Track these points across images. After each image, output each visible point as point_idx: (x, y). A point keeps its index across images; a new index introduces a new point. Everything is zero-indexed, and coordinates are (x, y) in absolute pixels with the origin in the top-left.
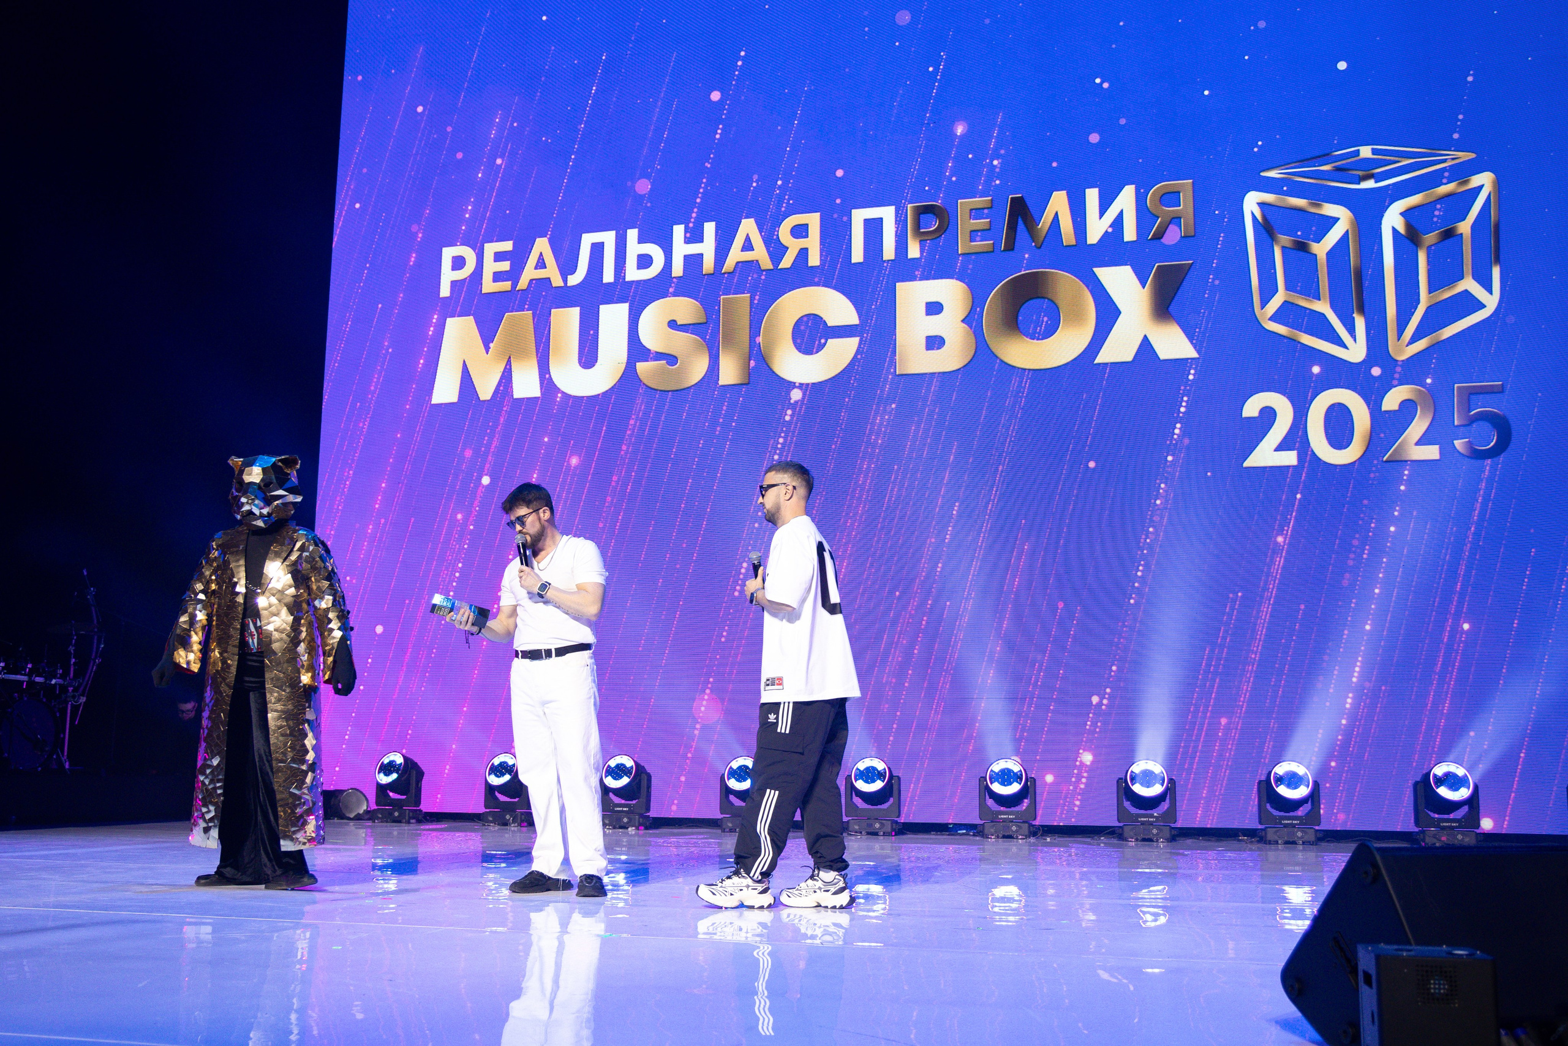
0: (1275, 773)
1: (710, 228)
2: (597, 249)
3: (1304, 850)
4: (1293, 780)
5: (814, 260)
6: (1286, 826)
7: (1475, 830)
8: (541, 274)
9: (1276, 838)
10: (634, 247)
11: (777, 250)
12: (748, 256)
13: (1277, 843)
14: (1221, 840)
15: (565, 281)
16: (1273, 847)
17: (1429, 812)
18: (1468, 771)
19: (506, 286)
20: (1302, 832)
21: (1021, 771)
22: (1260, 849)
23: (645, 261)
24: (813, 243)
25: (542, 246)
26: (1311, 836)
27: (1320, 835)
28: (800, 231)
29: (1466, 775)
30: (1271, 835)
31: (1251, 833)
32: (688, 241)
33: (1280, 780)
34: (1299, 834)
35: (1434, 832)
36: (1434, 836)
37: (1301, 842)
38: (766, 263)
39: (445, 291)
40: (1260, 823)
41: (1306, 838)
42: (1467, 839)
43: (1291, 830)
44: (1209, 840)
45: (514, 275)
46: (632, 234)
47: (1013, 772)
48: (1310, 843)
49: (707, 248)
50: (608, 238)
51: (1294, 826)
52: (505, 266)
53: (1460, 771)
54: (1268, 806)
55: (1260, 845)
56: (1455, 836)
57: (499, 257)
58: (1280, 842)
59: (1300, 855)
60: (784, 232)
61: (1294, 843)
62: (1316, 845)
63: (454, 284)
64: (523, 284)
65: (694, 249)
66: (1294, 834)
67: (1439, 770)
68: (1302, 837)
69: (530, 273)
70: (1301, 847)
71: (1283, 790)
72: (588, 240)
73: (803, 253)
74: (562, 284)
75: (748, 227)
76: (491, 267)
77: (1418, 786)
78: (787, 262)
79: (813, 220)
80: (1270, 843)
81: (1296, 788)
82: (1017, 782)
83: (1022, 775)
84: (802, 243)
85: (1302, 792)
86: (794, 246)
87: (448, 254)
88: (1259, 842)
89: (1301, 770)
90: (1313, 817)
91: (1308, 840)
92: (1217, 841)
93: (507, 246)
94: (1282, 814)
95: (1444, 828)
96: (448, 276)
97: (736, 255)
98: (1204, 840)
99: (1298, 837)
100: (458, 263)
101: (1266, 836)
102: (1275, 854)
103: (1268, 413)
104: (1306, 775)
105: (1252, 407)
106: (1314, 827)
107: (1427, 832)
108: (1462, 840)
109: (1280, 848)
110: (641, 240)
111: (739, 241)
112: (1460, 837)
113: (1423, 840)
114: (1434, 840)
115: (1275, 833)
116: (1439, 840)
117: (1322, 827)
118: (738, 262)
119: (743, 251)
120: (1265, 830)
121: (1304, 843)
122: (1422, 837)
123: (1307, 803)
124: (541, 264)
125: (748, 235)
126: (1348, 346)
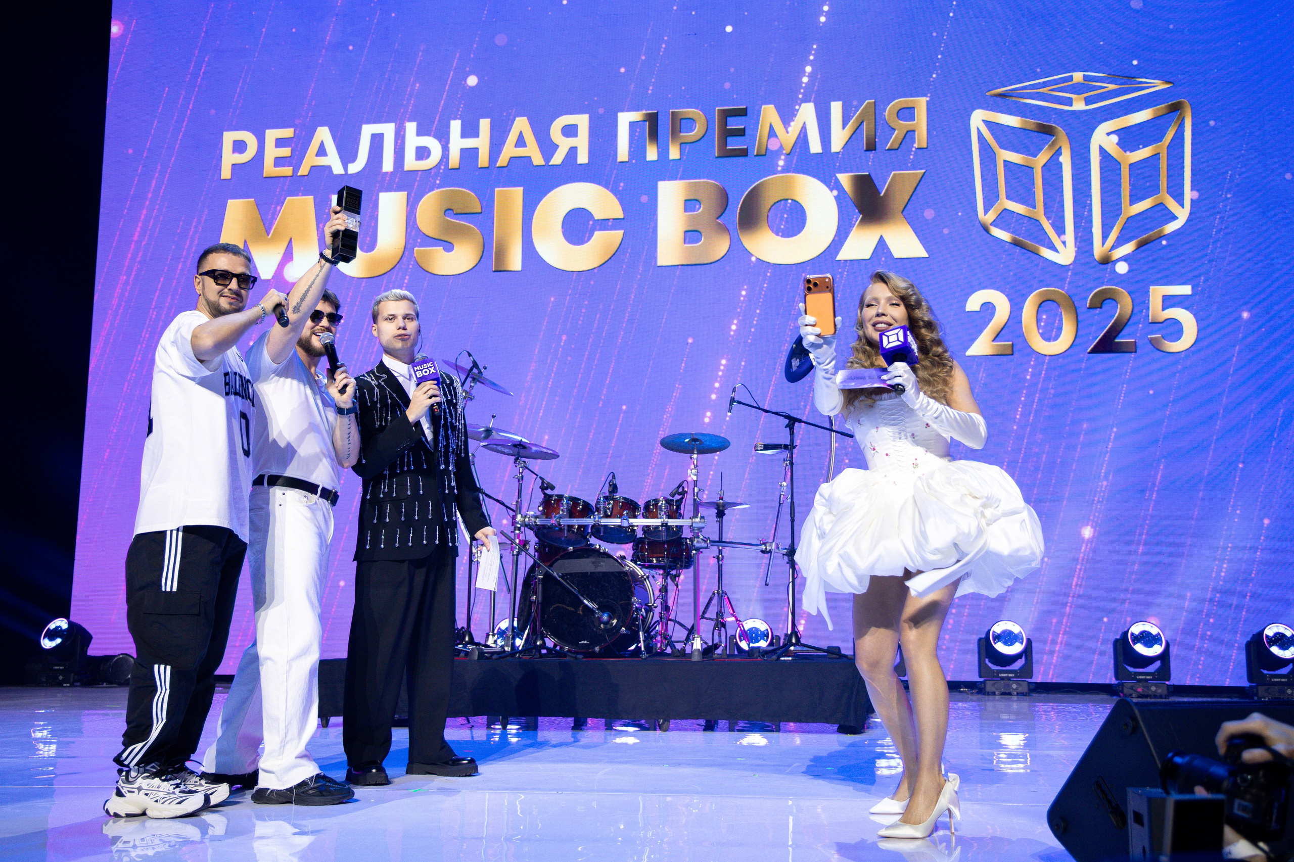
0: (994, 632)
1: (485, 124)
2: (377, 140)
3: (1018, 700)
4: (1008, 637)
5: (583, 158)
6: (1002, 679)
7: (1167, 683)
8: (322, 161)
9: (993, 689)
10: (413, 140)
11: (548, 148)
12: (521, 152)
13: (994, 694)
15: (346, 169)
16: (991, 697)
17: (1127, 666)
18: (1162, 631)
19: (287, 171)
20: (1017, 684)
21: (767, 630)
22: (979, 700)
23: (422, 153)
24: (582, 142)
25: (323, 134)
26: (1024, 688)
27: (1032, 687)
28: (570, 131)
29: (1159, 634)
30: (989, 687)
31: (971, 685)
32: (464, 135)
33: (998, 637)
34: (1014, 686)
35: (1131, 684)
36: (1132, 688)
37: (1015, 693)
38: (538, 160)
39: (226, 173)
40: (980, 676)
41: (1020, 690)
42: (1159, 691)
43: (1008, 682)
45: (295, 160)
46: (411, 127)
47: (760, 631)
48: (1024, 694)
49: (482, 143)
50: (388, 130)
51: (1009, 679)
52: (286, 152)
53: (1154, 631)
54: (987, 660)
55: (980, 696)
56: (1148, 688)
57: (280, 143)
58: (997, 693)
59: (1015, 704)
60: (555, 131)
61: (1010, 694)
62: (1029, 695)
63: (234, 166)
64: (304, 170)
65: (470, 143)
66: (1009, 686)
67: (1136, 629)
68: (1017, 689)
69: (311, 160)
70: (1015, 698)
71: (1000, 647)
72: (368, 131)
73: (573, 151)
74: (342, 172)
75: (521, 125)
76: (271, 152)
77: (1118, 644)
78: (558, 159)
79: (582, 121)
80: (988, 694)
81: (1012, 644)
82: (764, 640)
83: (768, 633)
84: (571, 142)
85: (1017, 648)
86: (564, 144)
87: (229, 137)
88: (978, 693)
89: (1016, 629)
90: (1027, 670)
91: (1023, 691)
93: (288, 133)
94: (999, 668)
95: (1140, 681)
96: (229, 159)
97: (509, 150)
99: (1013, 689)
100: (240, 147)
101: (985, 687)
102: (993, 704)
103: (988, 309)
104: (1021, 632)
105: (974, 303)
106: (1027, 680)
107: (1125, 684)
108: (1155, 691)
109: (997, 697)
110: (419, 133)
111: (512, 137)
112: (1153, 688)
113: (1122, 692)
114: (1131, 691)
115: (993, 685)
116: (1135, 691)
117: (1033, 680)
118: (511, 158)
119: (516, 146)
120: (984, 682)
121: (1018, 694)
122: (1121, 689)
123: (1021, 658)
124: (322, 152)
125: (521, 133)
126: (1059, 250)
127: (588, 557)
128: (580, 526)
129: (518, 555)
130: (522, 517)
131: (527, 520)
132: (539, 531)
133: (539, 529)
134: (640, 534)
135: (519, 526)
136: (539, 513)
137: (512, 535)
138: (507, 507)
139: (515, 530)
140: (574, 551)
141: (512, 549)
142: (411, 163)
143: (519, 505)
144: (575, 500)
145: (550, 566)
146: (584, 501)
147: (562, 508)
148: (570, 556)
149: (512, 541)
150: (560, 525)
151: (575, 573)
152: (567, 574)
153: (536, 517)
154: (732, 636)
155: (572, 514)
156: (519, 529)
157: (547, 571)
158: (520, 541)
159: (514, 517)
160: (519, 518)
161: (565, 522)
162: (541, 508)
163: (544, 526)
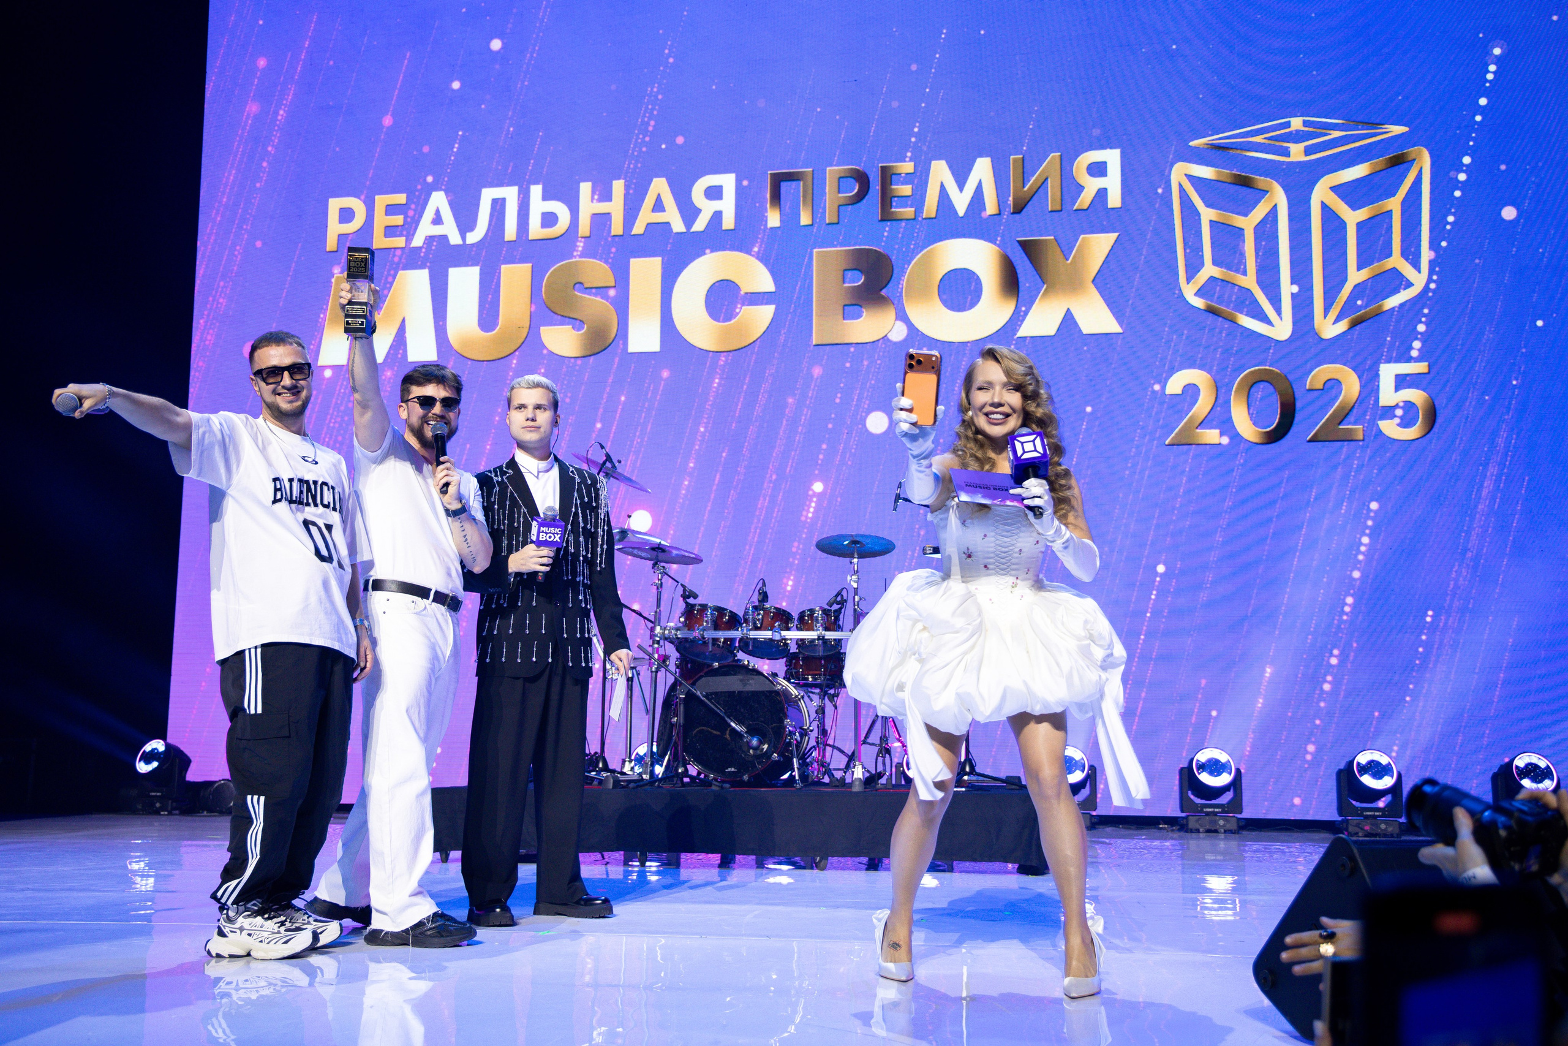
0: (1198, 760)
1: (618, 187)
2: (499, 206)
3: (1225, 838)
4: (1214, 767)
5: (728, 222)
6: (1208, 814)
7: (1399, 820)
8: (437, 230)
9: (1198, 826)
10: (538, 205)
11: (689, 212)
12: (659, 218)
13: (1198, 831)
14: (1142, 829)
15: (464, 238)
16: (1194, 836)
17: (1351, 801)
18: (1392, 760)
19: (400, 242)
20: (1224, 820)
22: (1181, 838)
23: (549, 219)
24: (727, 206)
25: (438, 200)
26: (1233, 825)
27: (1242, 823)
28: (714, 193)
29: (1389, 763)
30: (1192, 823)
31: (1171, 821)
32: (595, 199)
33: (1202, 767)
34: (1221, 822)
35: (1358, 821)
36: (1357, 825)
37: (1222, 831)
38: (678, 226)
39: (331, 243)
40: (1182, 811)
41: (1229, 826)
42: (1390, 829)
43: (1213, 818)
44: (1130, 828)
45: (409, 229)
46: (536, 191)
48: (1231, 832)
49: (615, 207)
50: (510, 194)
51: (1215, 814)
52: (398, 220)
53: (1384, 760)
54: (1190, 792)
55: (1182, 834)
56: (1377, 826)
57: (391, 210)
58: (1201, 830)
59: (1222, 843)
60: (698, 192)
61: (1216, 831)
62: (1238, 833)
63: (340, 237)
64: (418, 241)
65: (601, 208)
66: (1216, 822)
67: (1363, 758)
68: (1224, 826)
69: (425, 230)
70: (1222, 836)
71: (1205, 778)
72: (488, 195)
73: (717, 216)
74: (460, 242)
75: (660, 186)
76: (381, 220)
77: (1342, 774)
78: (700, 225)
79: (728, 182)
80: (1191, 831)
81: (1218, 775)
84: (716, 205)
85: (1224, 779)
86: (707, 208)
87: (335, 205)
88: (1179, 831)
89: (1223, 757)
90: (1236, 804)
91: (1229, 829)
92: (1137, 829)
93: (401, 198)
94: (1204, 801)
95: (1367, 817)
96: (335, 229)
97: (645, 217)
98: (1124, 828)
99: (1220, 826)
100: (346, 215)
101: (1187, 824)
102: (1196, 843)
103: (1191, 391)
104: (1229, 761)
105: (1175, 384)
106: (1236, 815)
107: (1350, 822)
108: (1386, 829)
109: (1201, 835)
110: (546, 197)
111: (649, 201)
112: (1383, 826)
113: (1347, 829)
114: (1357, 829)
115: (1197, 821)
116: (1362, 829)
117: (1245, 815)
118: (648, 224)
119: (654, 210)
120: (1186, 818)
121: (1225, 832)
122: (1345, 827)
123: (1229, 790)
124: (438, 220)
125: (659, 195)
126: (1274, 323)
127: (734, 675)
128: (726, 640)
129: (656, 672)
130: (661, 629)
131: (667, 632)
132: (681, 645)
133: (680, 643)
134: (793, 649)
135: (658, 639)
136: (680, 625)
137: (650, 650)
138: (645, 618)
139: (653, 643)
140: (720, 667)
141: (651, 665)
142: (536, 230)
143: (658, 615)
144: (721, 611)
145: (693, 684)
146: (731, 612)
147: (706, 619)
148: (715, 673)
149: (651, 656)
150: (704, 638)
151: (721, 692)
152: (712, 694)
153: (677, 629)
154: (898, 763)
155: (717, 626)
156: (658, 642)
157: (689, 690)
158: (659, 656)
159: (652, 629)
160: (658, 630)
161: (710, 634)
162: (682, 619)
163: (686, 640)
